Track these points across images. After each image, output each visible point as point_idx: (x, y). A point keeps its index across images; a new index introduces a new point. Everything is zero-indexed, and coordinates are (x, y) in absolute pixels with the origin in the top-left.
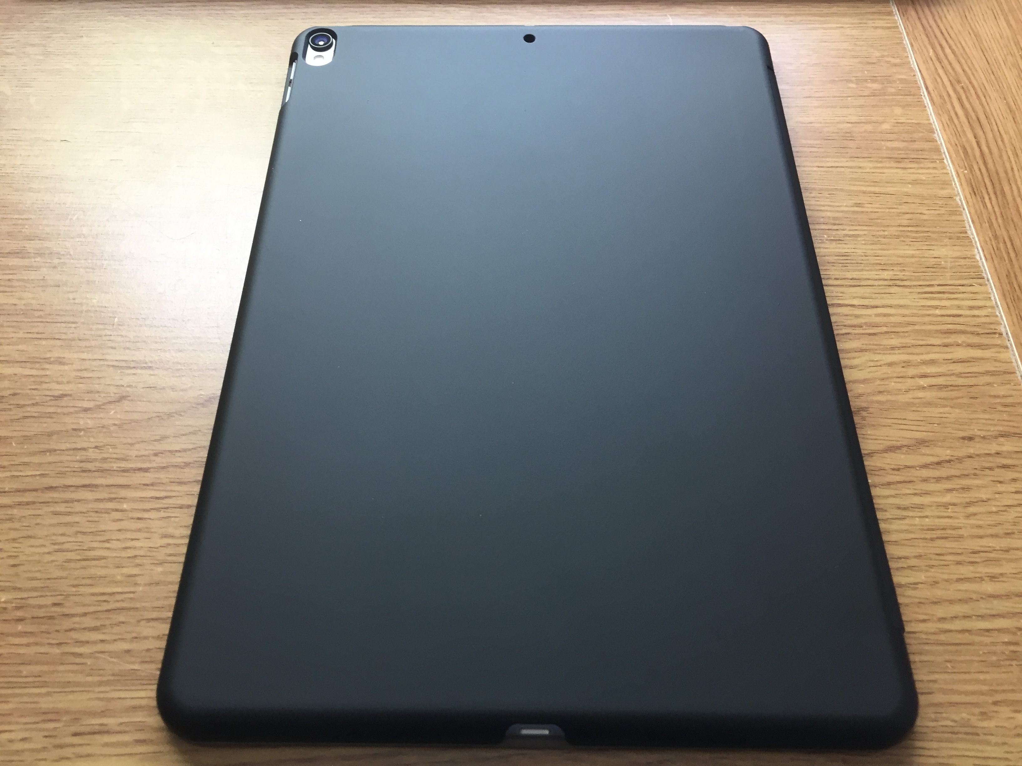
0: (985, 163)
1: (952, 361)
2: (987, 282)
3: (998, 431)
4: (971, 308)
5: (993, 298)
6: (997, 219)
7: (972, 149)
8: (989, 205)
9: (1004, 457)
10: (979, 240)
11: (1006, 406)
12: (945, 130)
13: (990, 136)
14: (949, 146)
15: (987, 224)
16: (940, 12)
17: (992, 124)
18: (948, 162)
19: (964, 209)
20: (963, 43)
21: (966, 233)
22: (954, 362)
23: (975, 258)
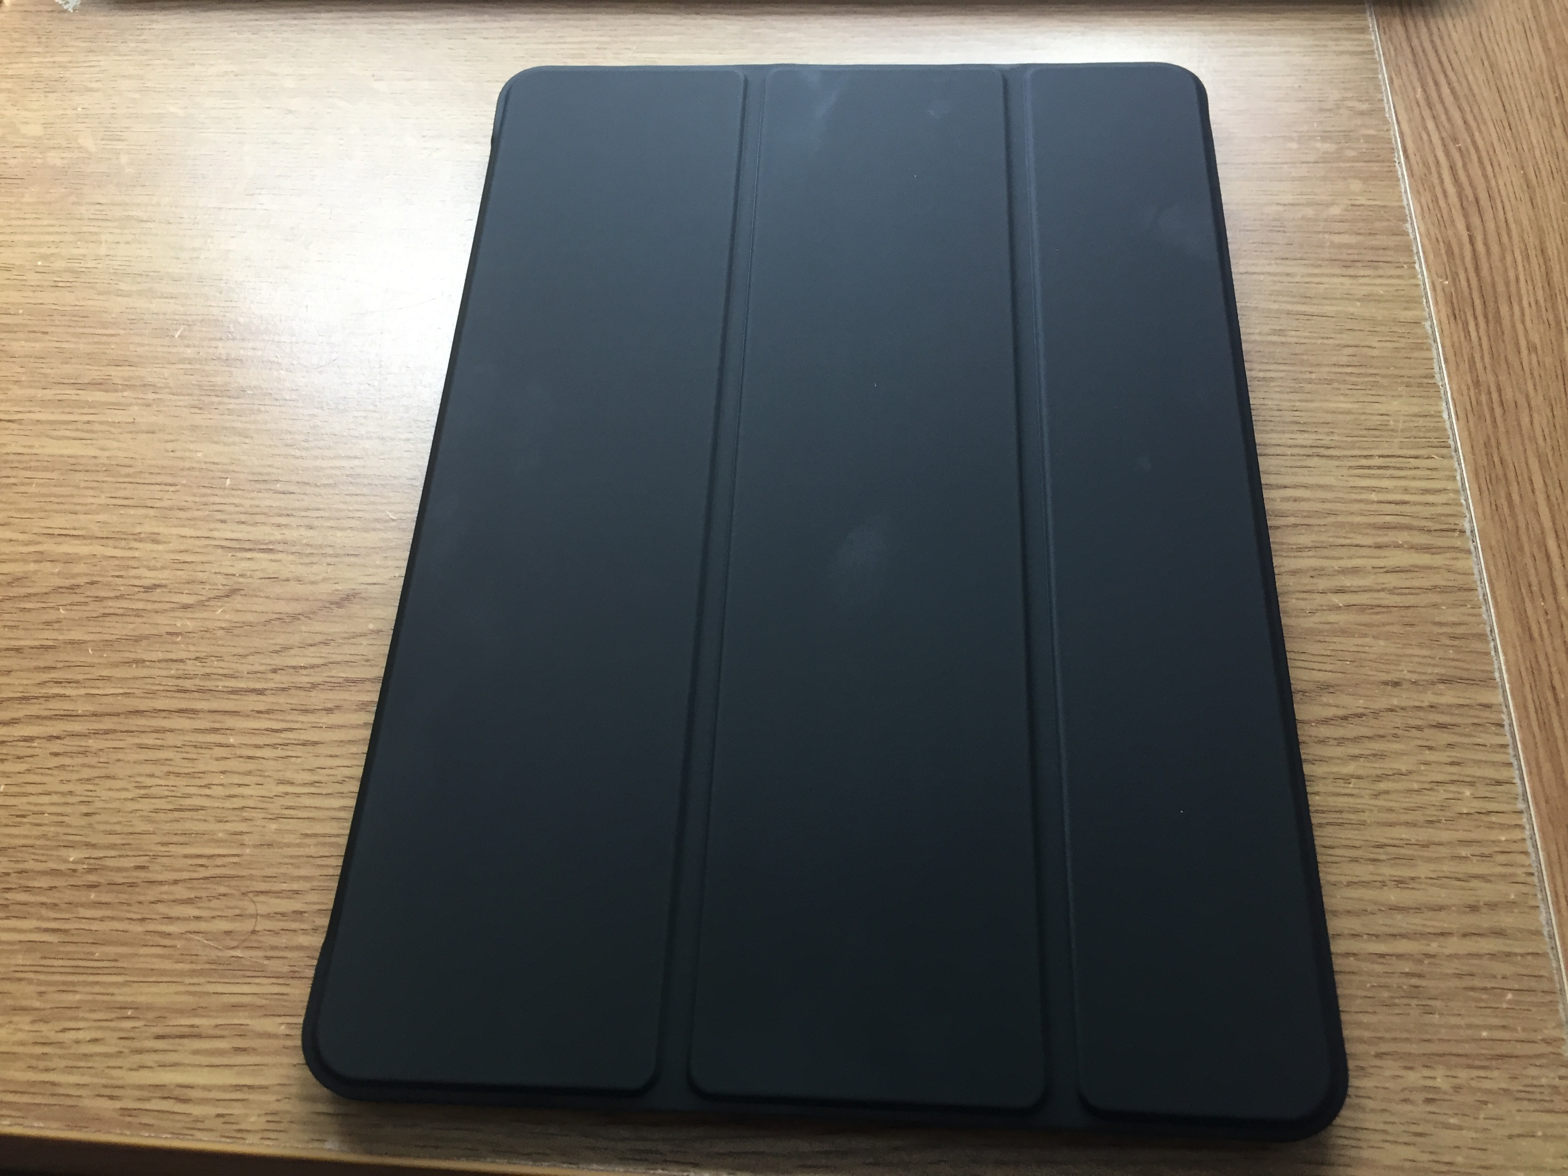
0: (1477, 269)
1: (1385, 570)
2: (1453, 454)
3: (1437, 674)
4: (1426, 491)
5: (1458, 478)
6: (1482, 357)
7: (1461, 248)
8: (1474, 334)
9: (1443, 713)
10: (1451, 388)
11: (1454, 638)
12: (1423, 217)
13: (1491, 226)
14: (1426, 242)
15: (1467, 366)
16: (1442, 26)
17: (1496, 209)
18: (1421, 267)
19: (1435, 341)
20: (1470, 77)
21: (1434, 377)
22: (1387, 572)
23: (1441, 417)
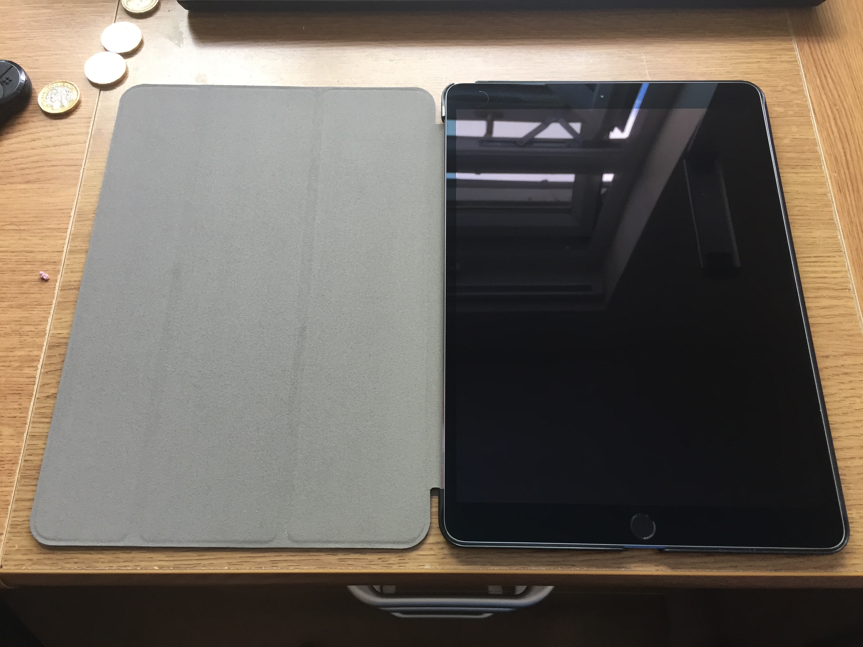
0: (848, 168)
1: (820, 307)
2: (844, 255)
3: (844, 352)
4: (833, 272)
5: (846, 265)
6: (853, 210)
7: (841, 157)
8: (848, 199)
9: (846, 368)
10: (841, 225)
11: (849, 336)
12: (824, 144)
13: (853, 147)
14: (826, 155)
15: (847, 214)
16: (826, 48)
17: (855, 138)
18: (825, 167)
19: (833, 203)
20: (840, 74)
21: (833, 220)
23: (838, 238)
